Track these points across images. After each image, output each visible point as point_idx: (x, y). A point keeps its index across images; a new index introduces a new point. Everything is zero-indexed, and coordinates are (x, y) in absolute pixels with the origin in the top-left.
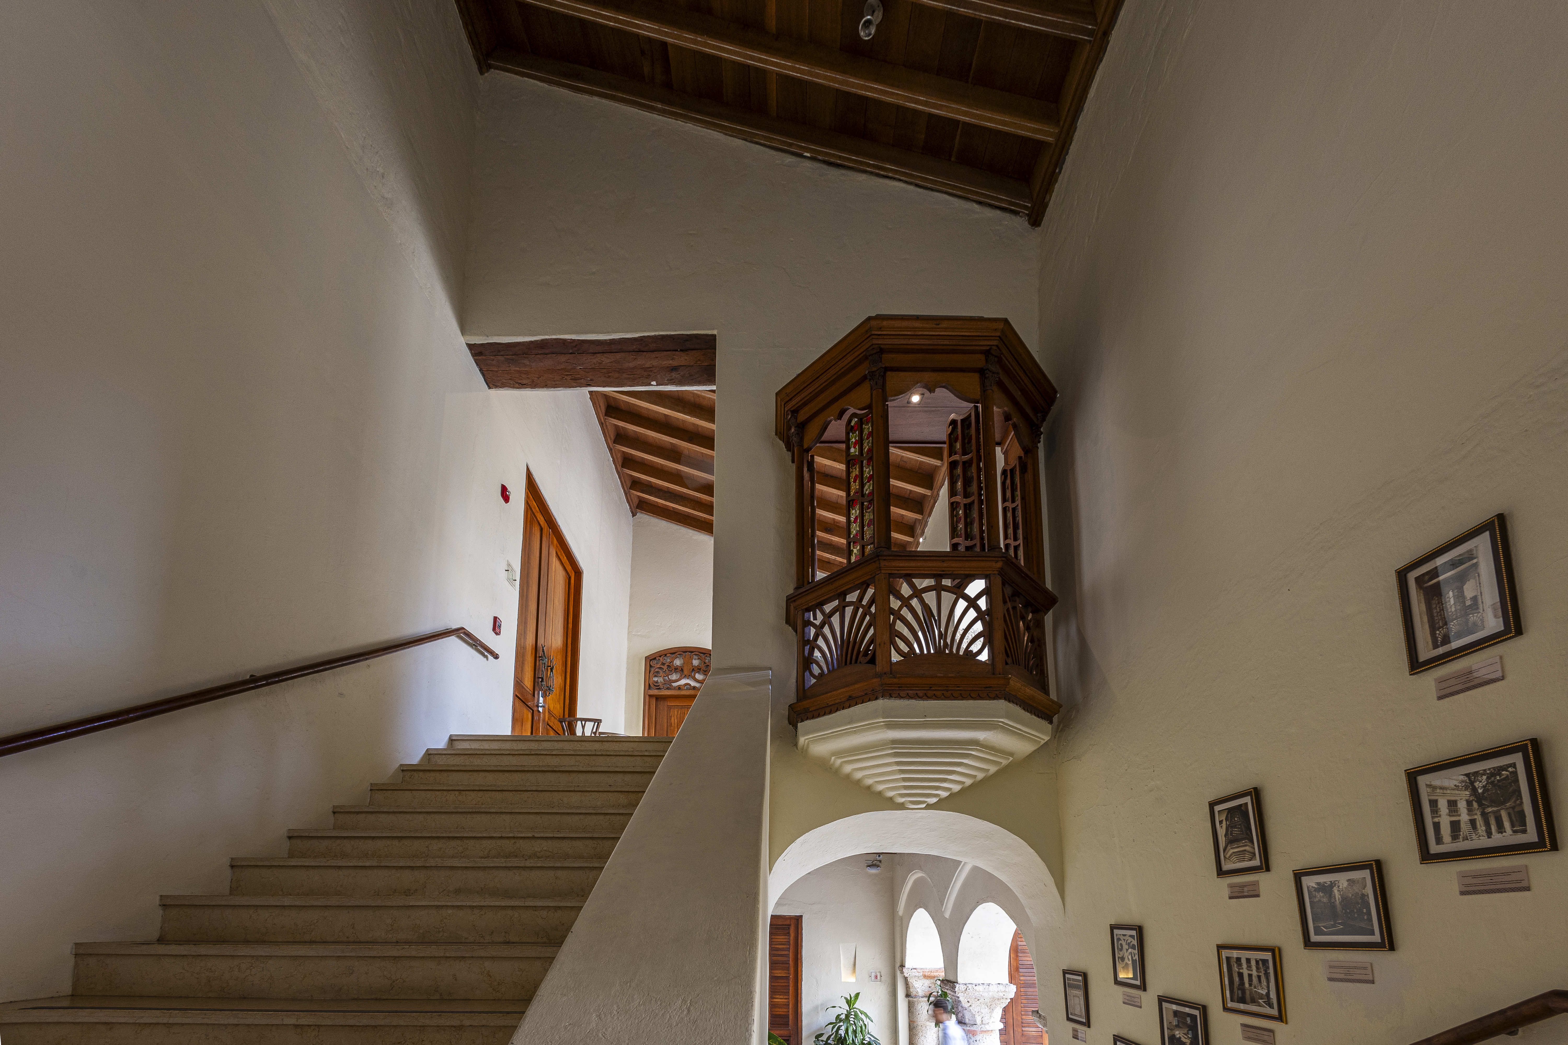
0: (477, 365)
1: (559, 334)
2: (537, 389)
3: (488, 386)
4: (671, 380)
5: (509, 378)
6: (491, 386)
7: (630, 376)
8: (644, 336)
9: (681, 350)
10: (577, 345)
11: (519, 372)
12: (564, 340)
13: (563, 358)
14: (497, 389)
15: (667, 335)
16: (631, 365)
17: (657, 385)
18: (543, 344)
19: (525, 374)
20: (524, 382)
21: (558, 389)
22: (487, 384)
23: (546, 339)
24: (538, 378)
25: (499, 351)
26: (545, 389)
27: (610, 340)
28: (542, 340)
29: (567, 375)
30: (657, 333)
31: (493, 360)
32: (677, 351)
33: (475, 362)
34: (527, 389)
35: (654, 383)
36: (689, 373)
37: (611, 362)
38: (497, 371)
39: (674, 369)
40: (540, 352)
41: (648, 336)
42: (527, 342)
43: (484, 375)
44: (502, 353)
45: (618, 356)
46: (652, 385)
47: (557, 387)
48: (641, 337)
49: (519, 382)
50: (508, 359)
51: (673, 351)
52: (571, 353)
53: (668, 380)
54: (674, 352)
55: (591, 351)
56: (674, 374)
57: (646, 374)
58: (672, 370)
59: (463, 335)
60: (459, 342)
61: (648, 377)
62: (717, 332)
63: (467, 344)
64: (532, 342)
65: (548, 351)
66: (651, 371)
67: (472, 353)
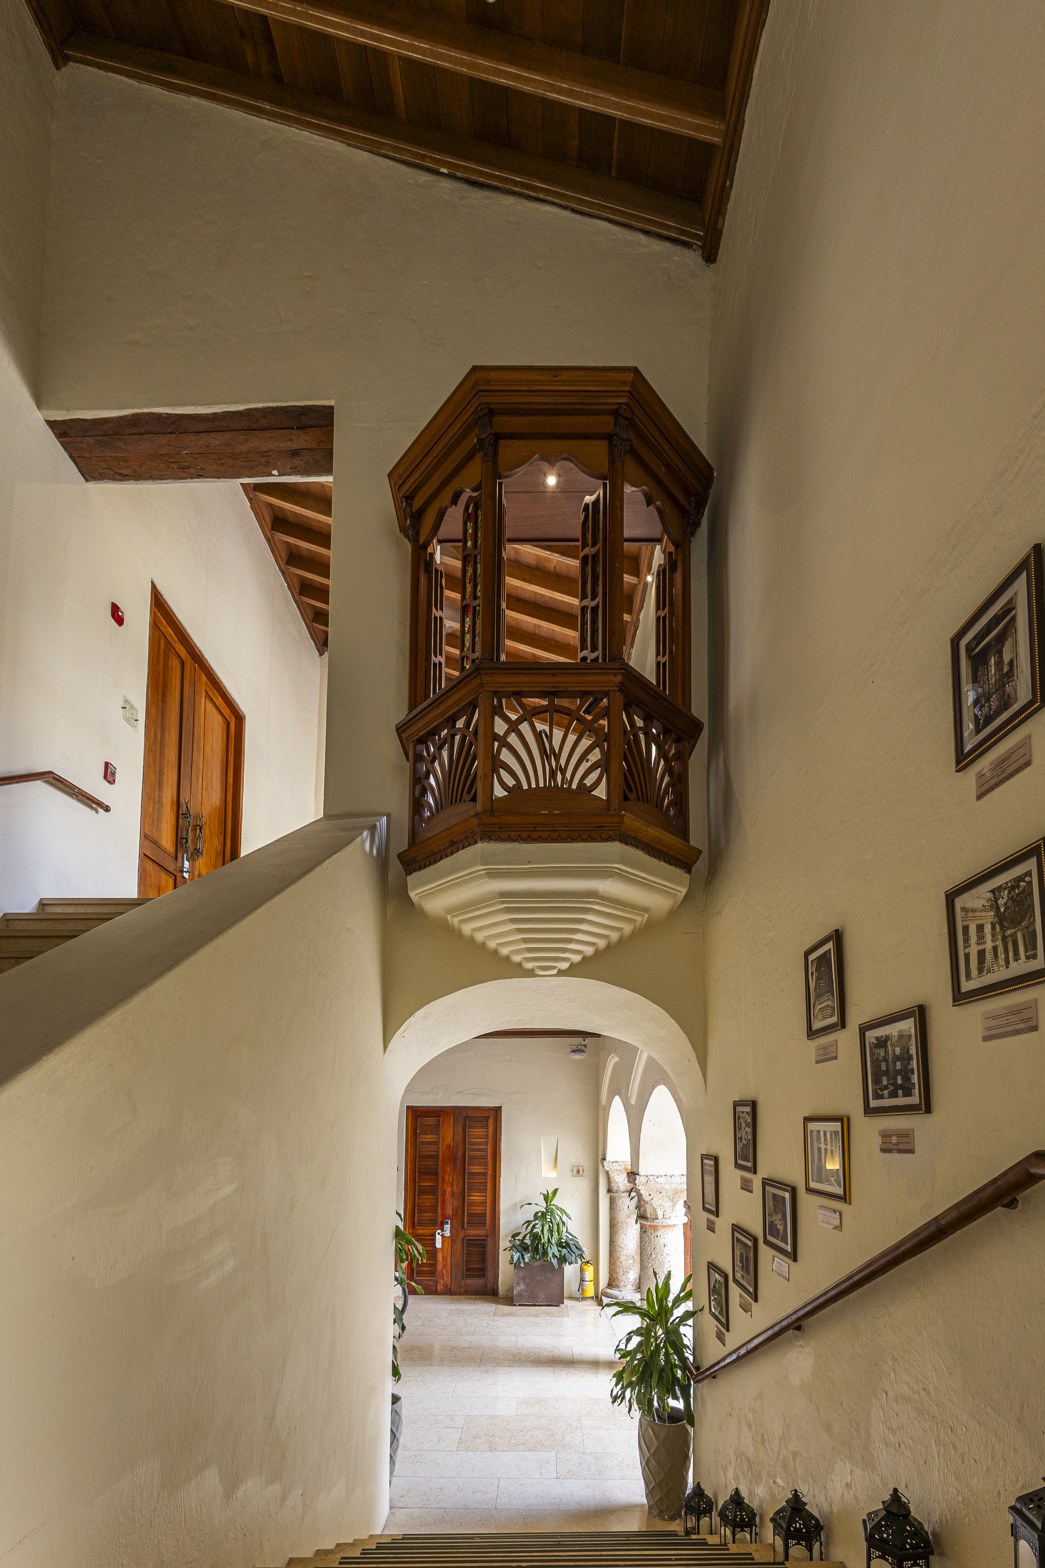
0: (65, 449)
1: (152, 407)
2: (141, 482)
3: (85, 478)
4: (294, 468)
5: (107, 466)
6: (88, 477)
7: (245, 464)
8: (251, 409)
9: (298, 428)
10: (175, 421)
11: (117, 459)
12: (159, 416)
13: (163, 440)
14: (96, 482)
15: (277, 408)
16: (244, 448)
17: (279, 475)
18: (135, 421)
19: (124, 461)
20: (125, 472)
21: (166, 481)
22: (83, 475)
23: (137, 414)
24: (140, 467)
25: (86, 431)
26: (151, 481)
27: (212, 414)
28: (133, 415)
29: (173, 462)
30: (265, 405)
31: (82, 443)
32: (293, 428)
33: (62, 445)
34: (130, 482)
35: (275, 472)
36: (313, 459)
37: (220, 445)
38: (90, 458)
39: (295, 453)
40: (134, 432)
41: (256, 409)
42: (115, 418)
43: (76, 464)
44: (90, 433)
45: (227, 436)
46: (274, 475)
47: (164, 479)
48: (247, 409)
49: (119, 472)
50: (99, 441)
51: (289, 428)
52: (170, 433)
53: (291, 468)
54: (290, 431)
55: (193, 429)
56: (296, 461)
57: (263, 460)
58: (293, 454)
59: (39, 408)
60: (37, 418)
61: (267, 464)
62: (332, 403)
63: (46, 421)
64: (121, 418)
65: (142, 430)
66: (268, 456)
67: (54, 433)
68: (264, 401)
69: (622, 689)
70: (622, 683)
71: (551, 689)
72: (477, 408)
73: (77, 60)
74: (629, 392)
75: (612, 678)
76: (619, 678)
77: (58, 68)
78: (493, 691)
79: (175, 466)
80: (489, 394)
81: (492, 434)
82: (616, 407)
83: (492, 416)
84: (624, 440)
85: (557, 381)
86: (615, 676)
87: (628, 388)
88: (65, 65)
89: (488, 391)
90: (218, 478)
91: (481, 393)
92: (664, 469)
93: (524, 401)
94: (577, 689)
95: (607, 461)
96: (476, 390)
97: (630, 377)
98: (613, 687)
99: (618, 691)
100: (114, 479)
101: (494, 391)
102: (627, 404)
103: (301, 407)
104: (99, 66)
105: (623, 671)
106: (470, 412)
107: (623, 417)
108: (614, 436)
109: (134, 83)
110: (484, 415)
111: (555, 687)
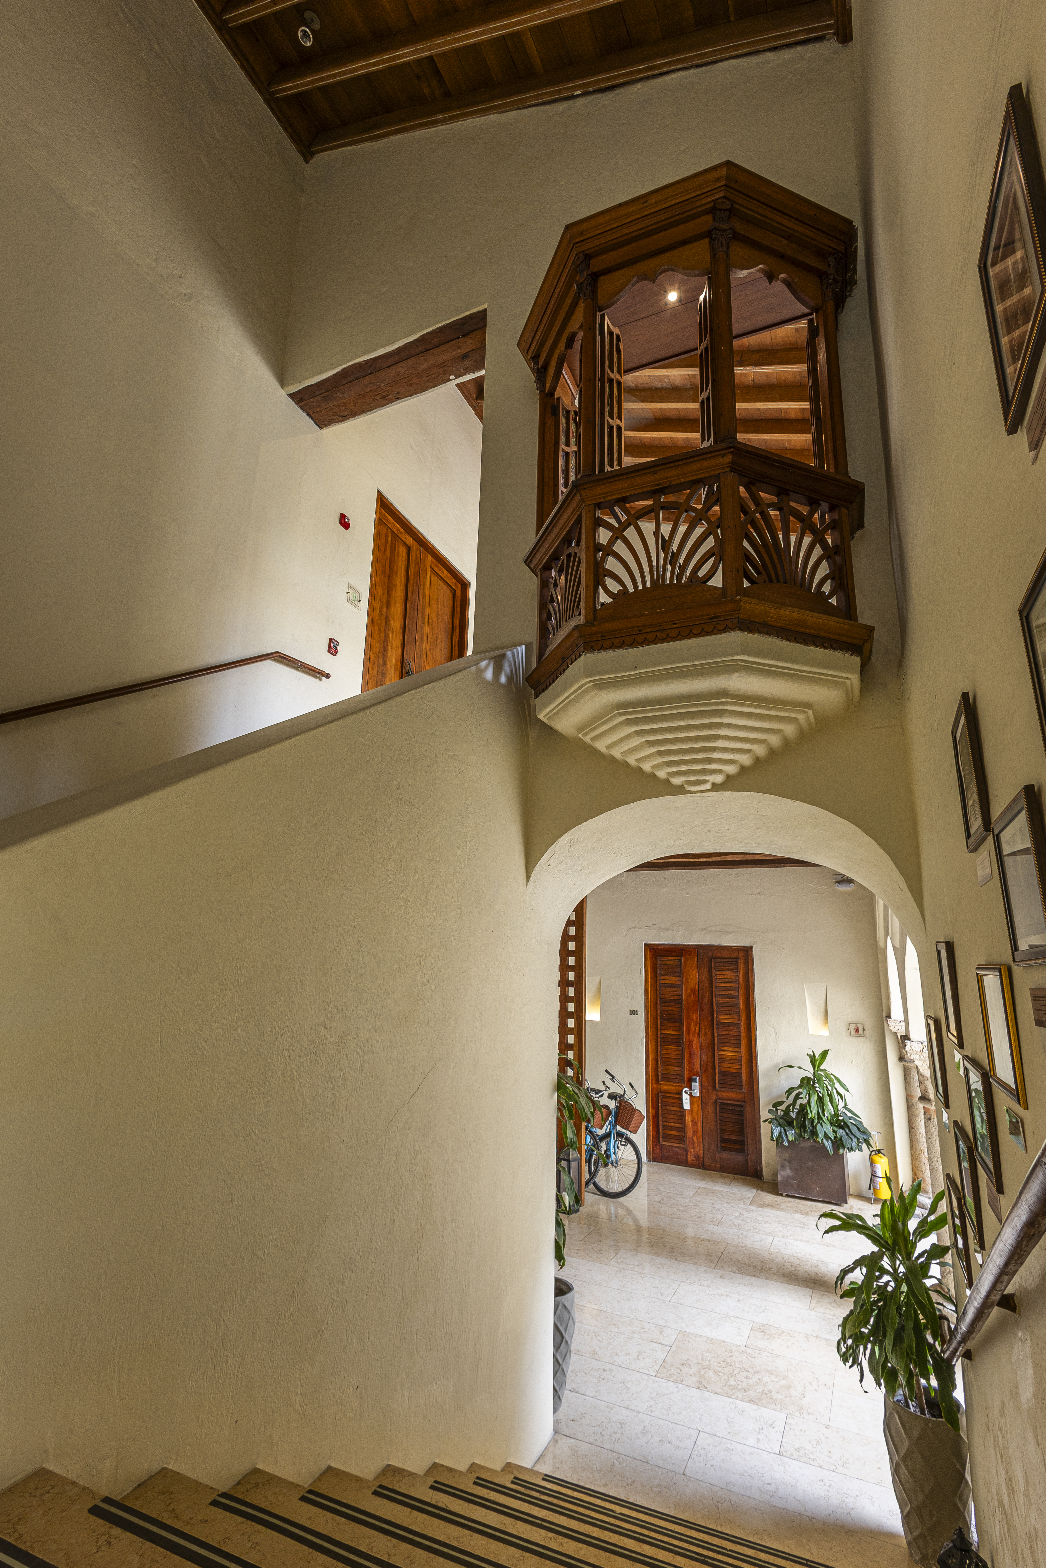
0: (304, 410)
1: (354, 359)
2: (357, 417)
3: (319, 427)
4: (466, 368)
5: (332, 414)
6: (321, 426)
7: (429, 378)
8: (424, 335)
9: (463, 336)
10: (371, 364)
11: (338, 406)
12: (360, 364)
13: (366, 381)
14: (327, 427)
15: (444, 326)
16: (425, 366)
17: (456, 378)
18: (344, 373)
19: (343, 406)
20: (345, 413)
21: (374, 411)
22: (318, 425)
23: (345, 368)
24: (354, 406)
25: (314, 393)
26: (364, 415)
27: (396, 349)
28: (343, 370)
29: (376, 395)
30: (434, 327)
31: (313, 402)
32: (459, 337)
33: (301, 409)
34: (350, 420)
35: (452, 377)
36: (480, 356)
37: (407, 370)
38: (320, 411)
39: (465, 356)
40: (345, 382)
41: (427, 333)
42: (331, 376)
43: (312, 419)
44: (317, 393)
45: (410, 362)
46: (452, 380)
47: (372, 410)
48: (421, 336)
49: (341, 415)
50: (323, 397)
51: (456, 339)
52: (370, 374)
53: (464, 370)
54: (457, 340)
55: (385, 366)
56: (467, 362)
57: (441, 370)
58: (463, 358)
59: (282, 388)
60: (282, 394)
61: (445, 373)
62: (485, 306)
63: (288, 395)
64: (335, 375)
65: (351, 378)
66: (444, 366)
67: (295, 402)
68: (433, 325)
69: (734, 468)
70: (733, 462)
71: (654, 488)
72: (574, 259)
73: (318, 152)
74: (725, 185)
75: (720, 460)
76: (728, 458)
77: (307, 162)
78: (595, 504)
79: (378, 397)
80: (584, 243)
81: (589, 275)
82: (712, 204)
83: (590, 260)
84: (725, 230)
85: (647, 206)
86: (723, 457)
87: (724, 183)
88: (312, 158)
89: (582, 241)
90: (411, 396)
91: (576, 245)
92: (785, 242)
93: (617, 236)
94: (683, 480)
95: (709, 256)
96: (572, 244)
97: (724, 171)
98: (723, 468)
99: (730, 471)
100: (339, 422)
101: (588, 238)
102: (724, 197)
103: (462, 319)
104: (332, 148)
105: (732, 450)
106: (570, 265)
107: (721, 210)
108: (712, 230)
109: (354, 147)
110: (581, 262)
111: (658, 485)
